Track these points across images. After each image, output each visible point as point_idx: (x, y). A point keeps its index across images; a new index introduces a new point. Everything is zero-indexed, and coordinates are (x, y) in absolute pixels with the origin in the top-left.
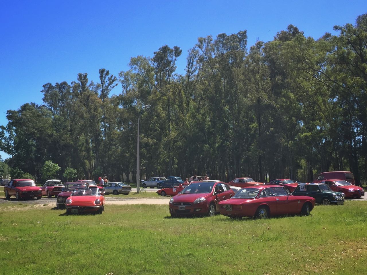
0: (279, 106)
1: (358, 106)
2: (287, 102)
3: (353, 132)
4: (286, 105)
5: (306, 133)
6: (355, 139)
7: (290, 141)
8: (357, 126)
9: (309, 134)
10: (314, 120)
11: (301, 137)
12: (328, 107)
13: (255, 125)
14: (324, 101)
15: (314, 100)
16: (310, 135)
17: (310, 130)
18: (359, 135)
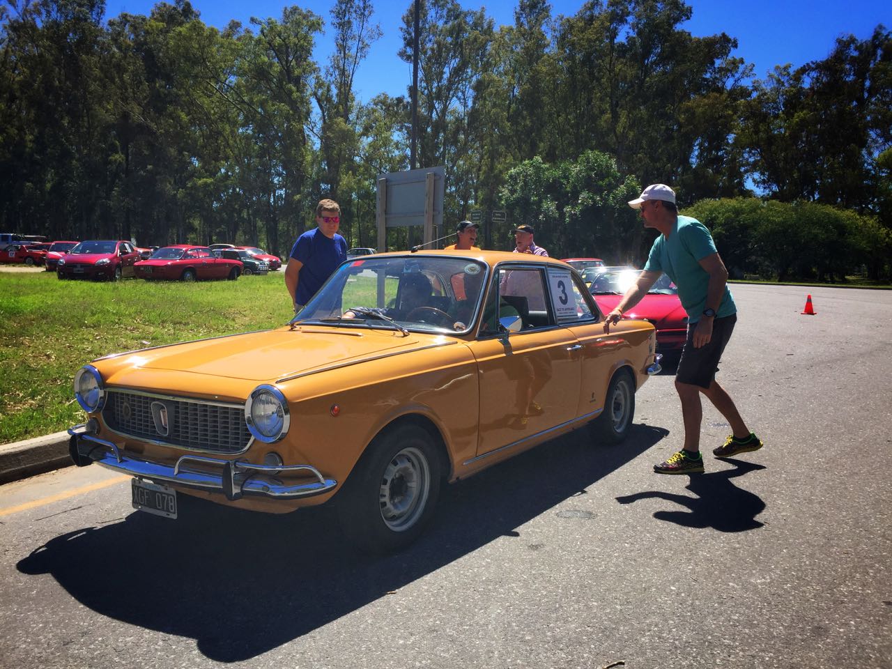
0: (162, 131)
1: (281, 145)
2: (176, 127)
3: (272, 182)
4: (174, 131)
5: (205, 179)
6: (274, 195)
7: (181, 190)
8: (279, 175)
9: (209, 181)
10: (217, 160)
11: (198, 184)
12: (238, 142)
13: (118, 157)
14: (232, 132)
15: (218, 128)
16: (212, 183)
17: (213, 174)
18: (280, 188)
